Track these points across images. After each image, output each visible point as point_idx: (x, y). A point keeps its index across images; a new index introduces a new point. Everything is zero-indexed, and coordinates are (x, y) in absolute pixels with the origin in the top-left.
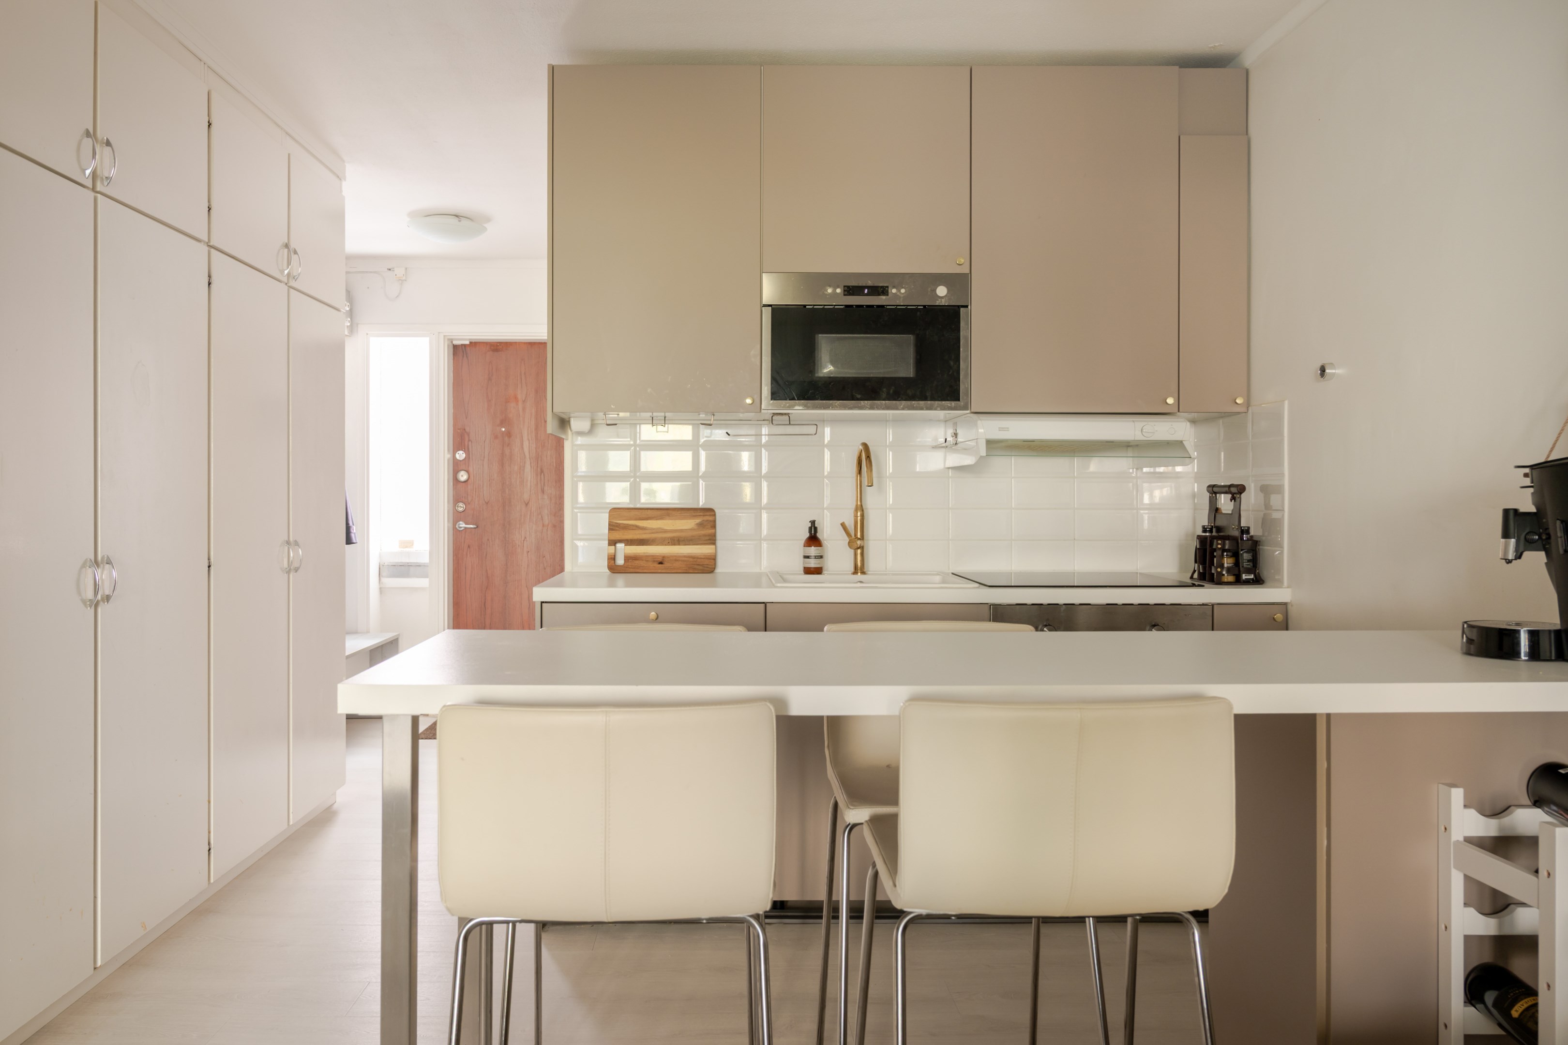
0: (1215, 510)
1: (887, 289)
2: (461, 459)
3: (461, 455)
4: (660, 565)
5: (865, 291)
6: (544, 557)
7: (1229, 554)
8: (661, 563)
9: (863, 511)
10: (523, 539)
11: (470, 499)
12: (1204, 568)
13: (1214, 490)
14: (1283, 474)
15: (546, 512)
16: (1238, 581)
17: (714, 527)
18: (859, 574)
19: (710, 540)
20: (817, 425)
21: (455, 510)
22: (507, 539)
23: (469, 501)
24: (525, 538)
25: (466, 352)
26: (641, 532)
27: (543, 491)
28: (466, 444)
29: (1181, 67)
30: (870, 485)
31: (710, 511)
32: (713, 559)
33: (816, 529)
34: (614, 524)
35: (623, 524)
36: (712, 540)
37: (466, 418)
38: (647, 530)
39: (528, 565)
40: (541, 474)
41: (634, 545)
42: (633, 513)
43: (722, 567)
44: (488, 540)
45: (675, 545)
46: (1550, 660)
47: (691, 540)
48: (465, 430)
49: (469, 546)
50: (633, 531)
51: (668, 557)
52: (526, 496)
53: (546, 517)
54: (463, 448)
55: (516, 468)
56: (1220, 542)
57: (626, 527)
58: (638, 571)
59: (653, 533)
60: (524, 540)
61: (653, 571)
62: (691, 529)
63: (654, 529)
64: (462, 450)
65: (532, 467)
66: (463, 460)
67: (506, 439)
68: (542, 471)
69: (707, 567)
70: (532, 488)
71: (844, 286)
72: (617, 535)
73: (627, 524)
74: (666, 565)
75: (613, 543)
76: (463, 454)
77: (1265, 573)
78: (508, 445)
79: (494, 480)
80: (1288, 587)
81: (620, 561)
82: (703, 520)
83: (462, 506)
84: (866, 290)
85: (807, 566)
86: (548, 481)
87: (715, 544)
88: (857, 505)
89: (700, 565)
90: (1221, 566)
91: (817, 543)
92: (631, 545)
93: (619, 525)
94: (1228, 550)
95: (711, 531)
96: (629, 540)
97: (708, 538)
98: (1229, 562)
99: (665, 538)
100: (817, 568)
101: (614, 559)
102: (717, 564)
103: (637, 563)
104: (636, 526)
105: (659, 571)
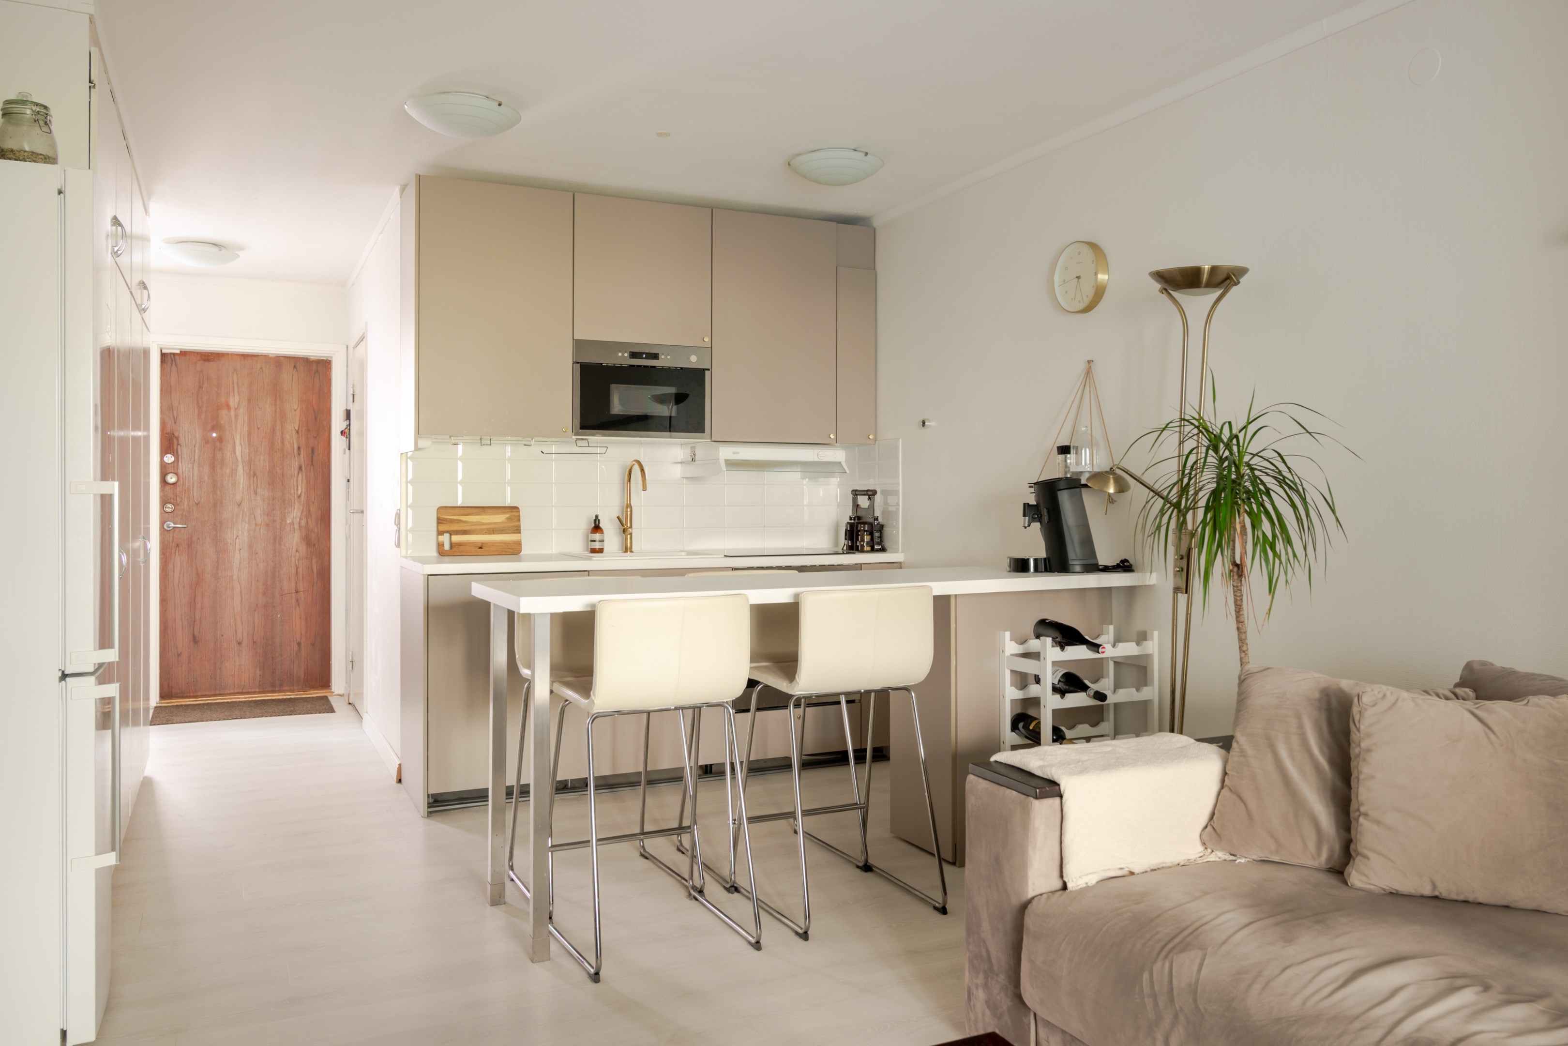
0: (856, 506)
1: (658, 355)
2: (170, 462)
3: (169, 459)
4: (480, 549)
5: (643, 356)
6: (257, 553)
7: (867, 533)
9: (631, 507)
10: (235, 537)
11: (179, 500)
12: (852, 543)
13: (856, 493)
14: (899, 484)
15: (258, 512)
16: (873, 550)
17: (519, 520)
18: (629, 552)
19: (517, 530)
20: (607, 447)
21: (163, 511)
22: (219, 538)
23: (178, 502)
24: (238, 536)
25: (175, 361)
26: (464, 524)
27: (256, 493)
28: (175, 448)
29: (838, 223)
30: (644, 489)
31: (515, 509)
32: (519, 544)
33: (599, 520)
34: (442, 519)
35: (450, 518)
36: (518, 530)
37: (175, 423)
38: (470, 523)
39: (240, 562)
40: (254, 477)
41: (459, 535)
42: (457, 511)
43: (525, 551)
44: (198, 539)
45: (490, 534)
46: (1042, 572)
47: (503, 530)
48: (173, 434)
49: (178, 545)
50: (459, 524)
51: (486, 543)
52: (238, 498)
53: (259, 517)
54: (172, 451)
55: (228, 471)
56: (862, 526)
57: (452, 521)
58: (463, 554)
59: (473, 525)
60: (236, 539)
61: (474, 553)
62: (502, 522)
63: (474, 522)
64: (171, 454)
65: (245, 470)
66: (171, 463)
67: (218, 444)
68: (255, 474)
69: (515, 550)
70: (245, 490)
71: (630, 352)
72: (443, 527)
73: (453, 519)
74: (485, 549)
75: (440, 533)
76: (171, 457)
77: (887, 544)
78: (220, 449)
79: (204, 482)
80: (902, 552)
81: (447, 547)
82: (511, 516)
83: (170, 506)
85: (591, 547)
86: (261, 483)
87: (520, 533)
88: (627, 504)
89: (510, 548)
90: (863, 540)
91: (599, 531)
92: (456, 534)
93: (446, 520)
94: (866, 531)
95: (517, 523)
96: (454, 531)
97: (515, 528)
98: (867, 538)
99: (483, 530)
100: (599, 549)
101: (443, 545)
102: (521, 547)
103: (462, 548)
104: (460, 520)
105: (480, 554)
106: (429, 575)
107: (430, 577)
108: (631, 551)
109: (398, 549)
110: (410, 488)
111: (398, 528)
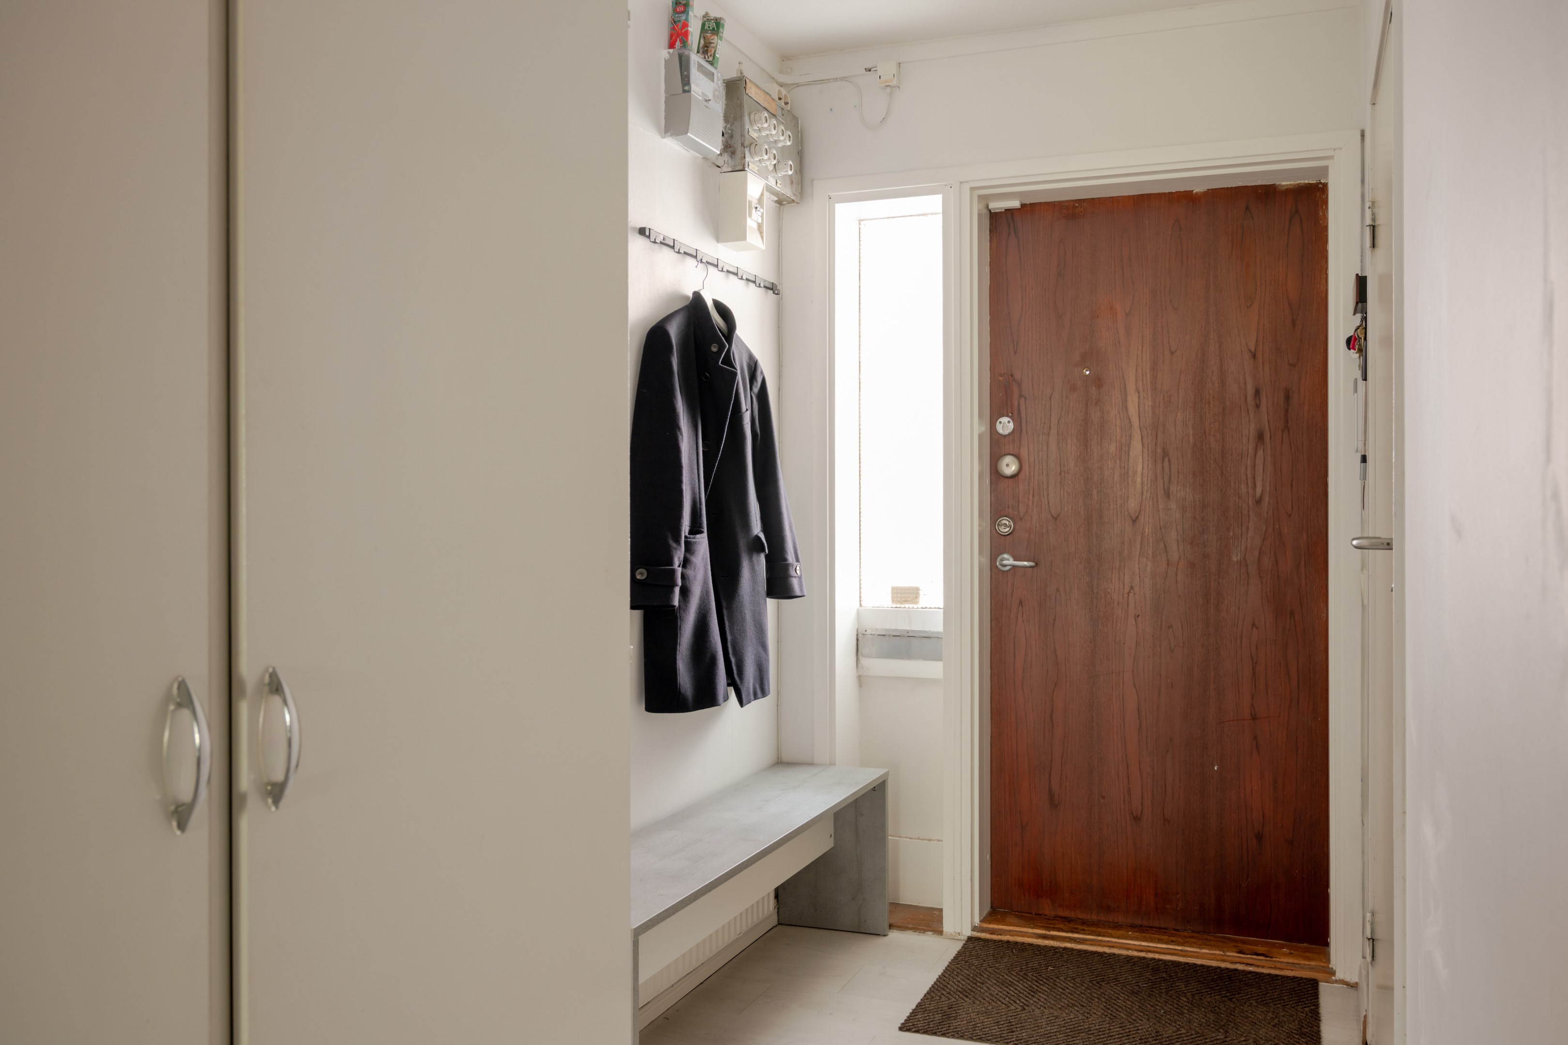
2: (1006, 432)
3: (1005, 425)
6: (1171, 626)
10: (1127, 590)
11: (1022, 510)
15: (1173, 535)
21: (994, 531)
22: (1095, 591)
23: (1022, 514)
24: (1132, 588)
25: (1014, 225)
27: (1168, 495)
28: (1016, 403)
37: (1015, 353)
39: (1137, 643)
40: (1163, 461)
44: (1058, 590)
48: (1012, 375)
49: (1021, 602)
52: (1133, 505)
53: (1175, 547)
54: (1009, 410)
55: (1113, 448)
60: (1129, 593)
64: (1008, 416)
65: (1146, 446)
66: (1009, 434)
67: (1093, 390)
68: (1165, 454)
70: (1145, 488)
76: (1009, 422)
78: (1098, 402)
79: (1068, 473)
83: (1007, 523)
86: (1178, 473)
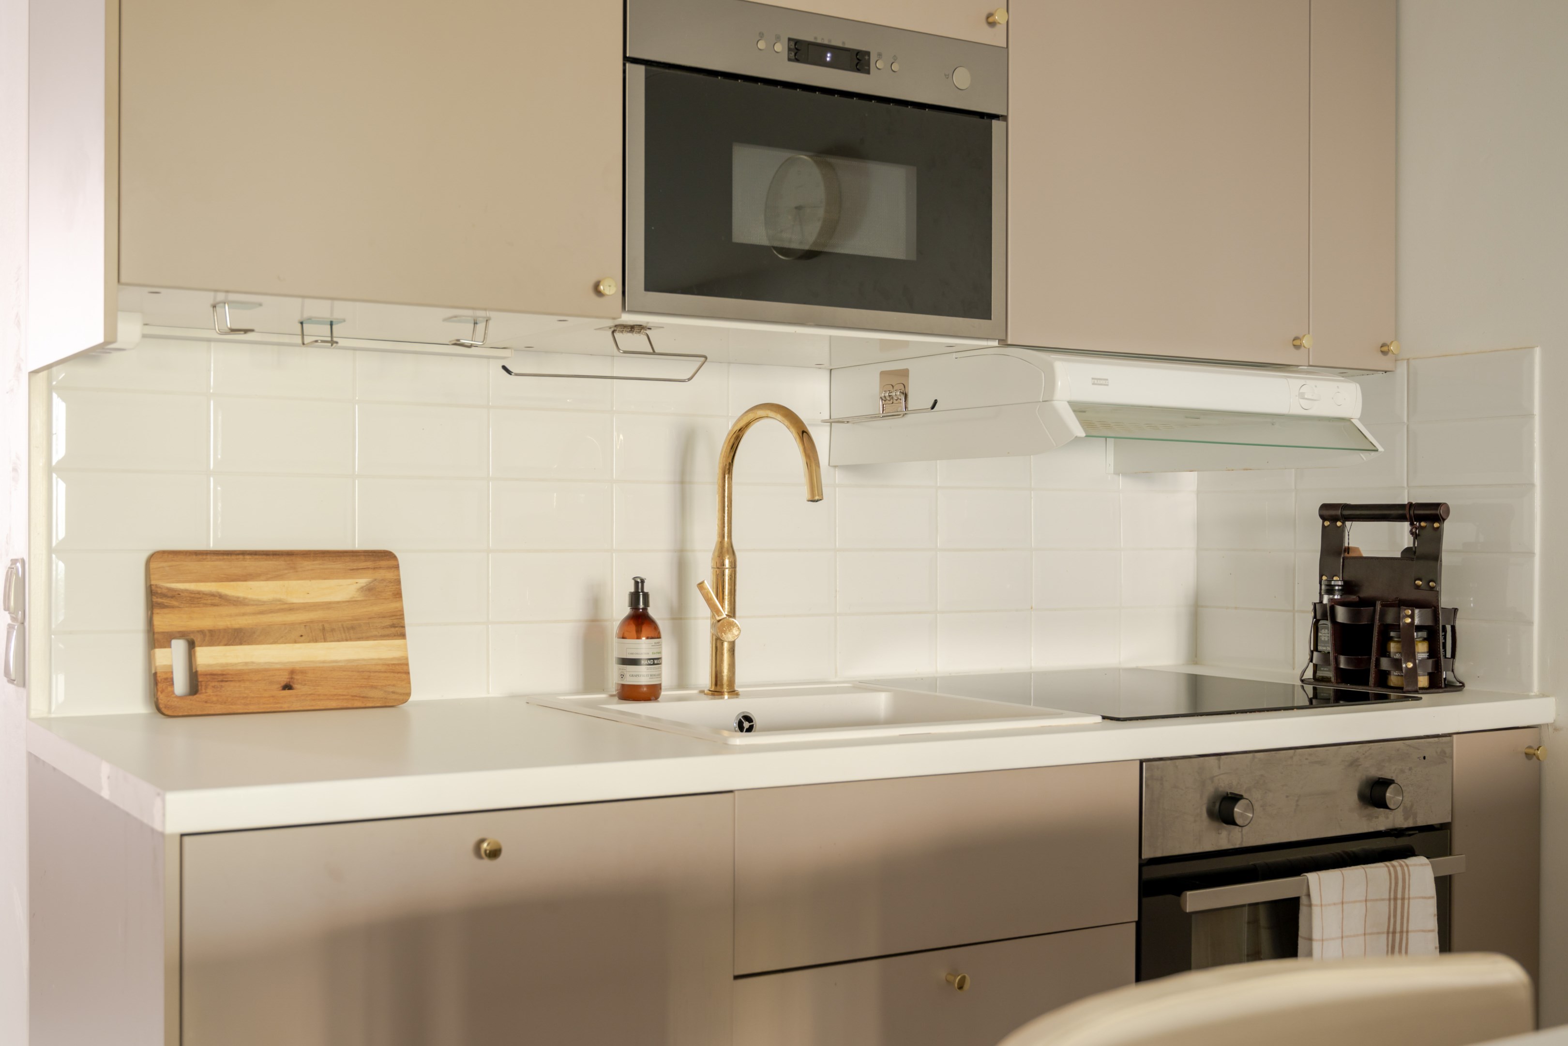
0: (1342, 552)
1: (867, 57)
4: (287, 692)
5: (832, 57)
7: (1420, 634)
8: (288, 687)
9: (734, 555)
13: (1338, 512)
14: (1530, 489)
16: (1437, 684)
17: (398, 595)
18: (726, 697)
19: (393, 626)
20: (706, 358)
26: (233, 610)
30: (817, 498)
31: (385, 558)
32: (400, 670)
33: (646, 596)
34: (165, 591)
35: (186, 591)
36: (395, 626)
38: (248, 605)
41: (218, 645)
42: (209, 565)
43: (419, 691)
45: (315, 640)
47: (353, 628)
50: (215, 608)
51: (303, 672)
57: (195, 599)
58: (234, 708)
59: (262, 613)
61: (269, 707)
62: (351, 602)
63: (263, 603)
69: (393, 692)
71: (790, 39)
72: (165, 621)
73: (199, 593)
74: (300, 689)
75: (156, 638)
77: (1459, 672)
80: (1543, 695)
81: (180, 685)
82: (375, 580)
84: (829, 55)
85: (630, 681)
87: (403, 636)
88: (722, 542)
89: (372, 687)
90: (1411, 654)
91: (646, 630)
92: (211, 643)
93: (175, 595)
94: (1419, 628)
95: (393, 605)
96: (202, 632)
97: (388, 622)
98: (1422, 649)
99: (292, 626)
100: (649, 686)
101: (170, 681)
102: (409, 683)
103: (230, 689)
104: (221, 596)
105: (285, 707)
106: (182, 835)
107: (186, 839)
108: (733, 693)
109: (21, 690)
110: (60, 488)
111: (14, 619)
